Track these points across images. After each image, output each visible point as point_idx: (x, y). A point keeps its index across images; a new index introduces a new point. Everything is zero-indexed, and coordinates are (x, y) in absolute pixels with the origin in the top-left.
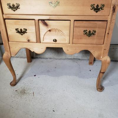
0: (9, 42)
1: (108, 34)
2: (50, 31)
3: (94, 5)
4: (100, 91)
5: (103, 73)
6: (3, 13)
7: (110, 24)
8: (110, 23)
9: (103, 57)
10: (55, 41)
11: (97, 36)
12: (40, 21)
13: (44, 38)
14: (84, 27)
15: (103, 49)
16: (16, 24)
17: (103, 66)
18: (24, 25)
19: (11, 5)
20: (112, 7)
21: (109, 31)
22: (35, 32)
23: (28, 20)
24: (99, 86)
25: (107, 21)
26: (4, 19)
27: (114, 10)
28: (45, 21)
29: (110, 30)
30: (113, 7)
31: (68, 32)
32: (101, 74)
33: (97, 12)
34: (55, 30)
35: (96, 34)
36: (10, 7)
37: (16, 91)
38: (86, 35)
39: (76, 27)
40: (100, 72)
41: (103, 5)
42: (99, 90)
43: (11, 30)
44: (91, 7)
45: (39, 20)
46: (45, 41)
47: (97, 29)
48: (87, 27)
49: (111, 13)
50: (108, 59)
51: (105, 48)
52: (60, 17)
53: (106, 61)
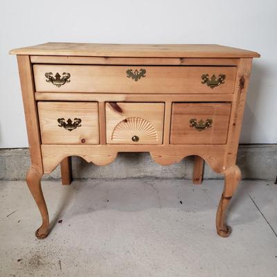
0: (42, 146)
1: (234, 124)
2: (126, 121)
3: (207, 75)
4: (224, 237)
5: (229, 198)
6: (35, 91)
7: (237, 109)
8: (237, 106)
9: (226, 169)
10: (136, 139)
11: (215, 129)
12: (107, 104)
13: (114, 134)
14: (191, 114)
15: (226, 153)
16: (59, 111)
17: (227, 185)
18: (76, 111)
19: (54, 76)
20: (238, 79)
21: (235, 120)
22: (97, 124)
23: (84, 103)
24: (222, 224)
25: (230, 102)
26: (36, 102)
27: (242, 84)
28: (118, 104)
29: (238, 118)
30: (241, 80)
31: (161, 122)
32: (225, 201)
33: (212, 87)
34: (136, 119)
35: (213, 125)
36: (51, 80)
37: (19, 260)
38: (194, 127)
39: (176, 114)
40: (223, 197)
41: (223, 77)
42: (222, 233)
43: (47, 122)
44: (203, 79)
45: (105, 102)
46: (115, 141)
47: (214, 116)
48: (195, 114)
49: (238, 89)
50: (237, 171)
51: (229, 152)
52: (146, 97)
53: (232, 175)
